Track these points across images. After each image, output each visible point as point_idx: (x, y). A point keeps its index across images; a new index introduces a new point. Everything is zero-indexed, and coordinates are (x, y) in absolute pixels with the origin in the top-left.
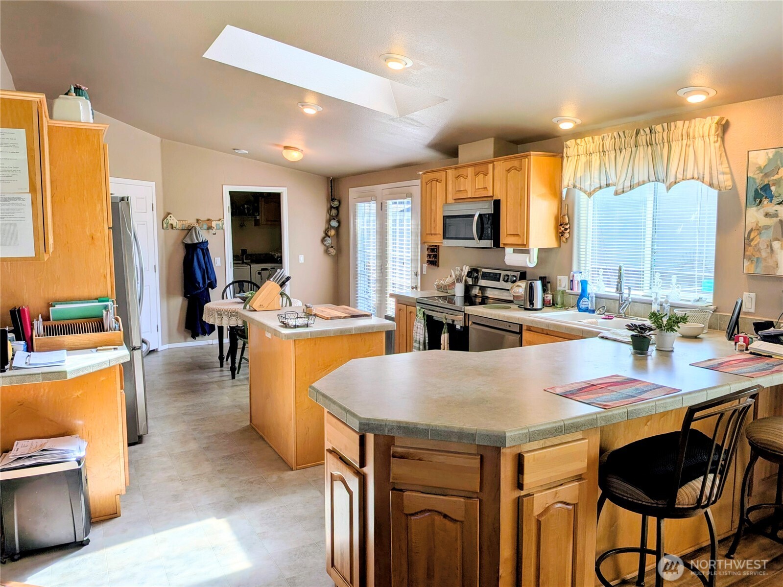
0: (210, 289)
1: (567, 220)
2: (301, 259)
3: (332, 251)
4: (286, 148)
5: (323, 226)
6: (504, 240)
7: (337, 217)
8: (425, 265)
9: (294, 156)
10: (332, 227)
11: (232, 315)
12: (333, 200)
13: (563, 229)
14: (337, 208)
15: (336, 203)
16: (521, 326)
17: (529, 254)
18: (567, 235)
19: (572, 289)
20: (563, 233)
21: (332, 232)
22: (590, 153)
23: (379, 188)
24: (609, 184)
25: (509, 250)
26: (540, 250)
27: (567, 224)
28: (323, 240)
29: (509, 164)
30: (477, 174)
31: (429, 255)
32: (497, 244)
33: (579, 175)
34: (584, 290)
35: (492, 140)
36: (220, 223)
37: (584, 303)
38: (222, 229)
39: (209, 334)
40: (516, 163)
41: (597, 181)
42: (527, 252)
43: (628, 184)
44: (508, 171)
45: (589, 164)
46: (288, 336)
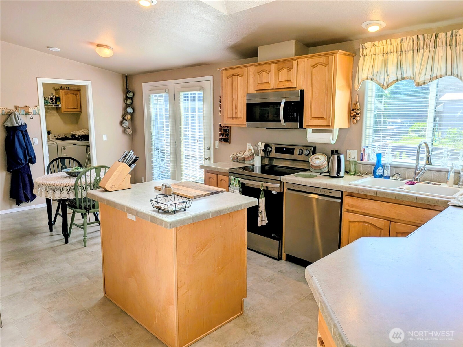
0: (30, 164)
1: (359, 107)
2: (105, 138)
3: (130, 131)
4: (98, 45)
5: (120, 112)
6: (305, 123)
7: (131, 105)
8: (218, 142)
9: (105, 53)
10: (128, 113)
12: (128, 92)
13: (355, 113)
14: (132, 99)
15: (131, 95)
16: (342, 192)
17: (332, 133)
18: (358, 118)
19: (361, 160)
20: (354, 117)
21: (128, 117)
22: (387, 53)
23: (171, 84)
24: (404, 78)
25: (309, 130)
26: (340, 130)
27: (358, 110)
28: (121, 123)
29: (315, 61)
30: (280, 69)
31: (221, 135)
32: (301, 127)
33: (376, 70)
34: (379, 161)
35: (293, 42)
36: (36, 109)
37: (380, 171)
38: (38, 114)
39: (32, 200)
40: (323, 60)
41: (394, 74)
42: (331, 132)
43: (428, 77)
44: (314, 66)
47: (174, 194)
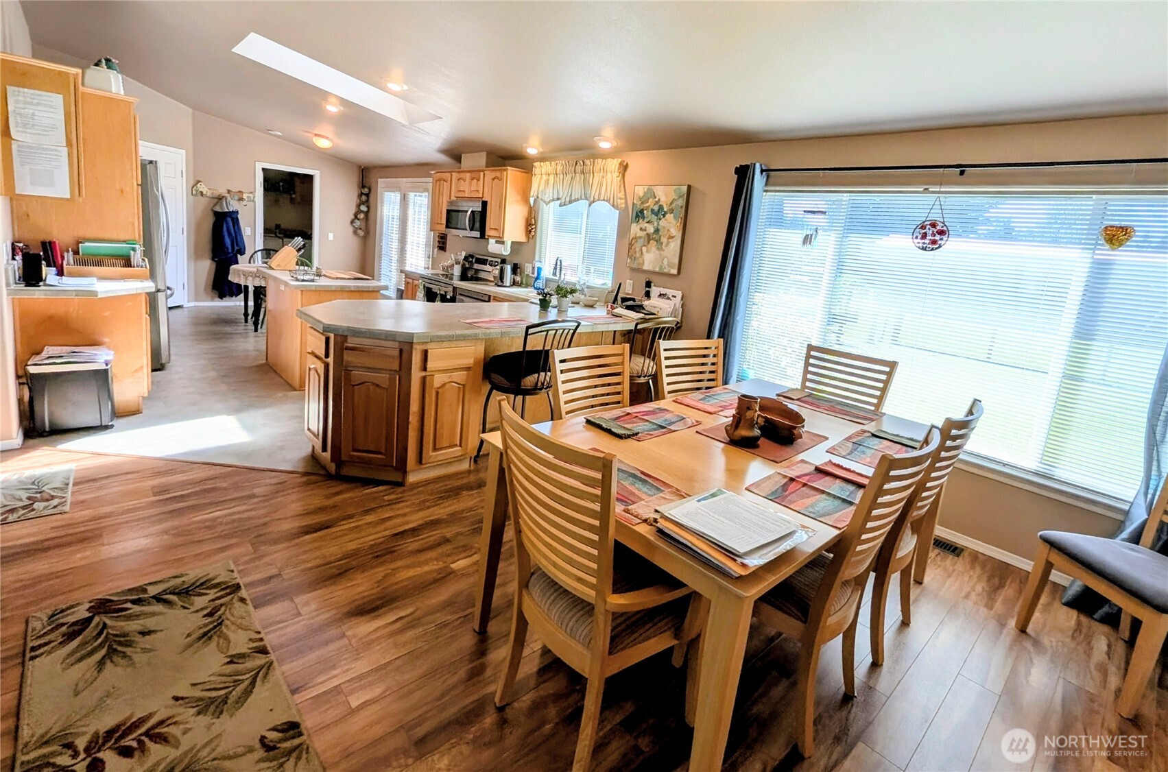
0: (239, 256)
1: (533, 222)
2: (331, 237)
3: (361, 233)
4: (316, 135)
5: (354, 210)
6: (488, 232)
7: (367, 203)
8: (436, 250)
9: (323, 144)
10: (362, 212)
11: (256, 276)
12: (363, 187)
13: (530, 228)
14: (367, 195)
15: (366, 191)
16: (490, 296)
17: (505, 244)
18: (533, 233)
20: (530, 231)
21: (362, 216)
22: (548, 174)
23: (403, 181)
24: (558, 198)
25: (492, 241)
26: (512, 242)
27: (533, 225)
28: (352, 222)
29: (494, 174)
30: (473, 179)
31: (439, 242)
32: (483, 236)
33: (541, 189)
34: (539, 274)
35: (484, 154)
36: (251, 195)
37: (538, 284)
38: (253, 201)
39: (237, 296)
40: (498, 174)
41: (551, 195)
42: (503, 243)
43: (568, 199)
44: (493, 179)
45: (547, 181)
46: (296, 287)
47: (324, 276)
